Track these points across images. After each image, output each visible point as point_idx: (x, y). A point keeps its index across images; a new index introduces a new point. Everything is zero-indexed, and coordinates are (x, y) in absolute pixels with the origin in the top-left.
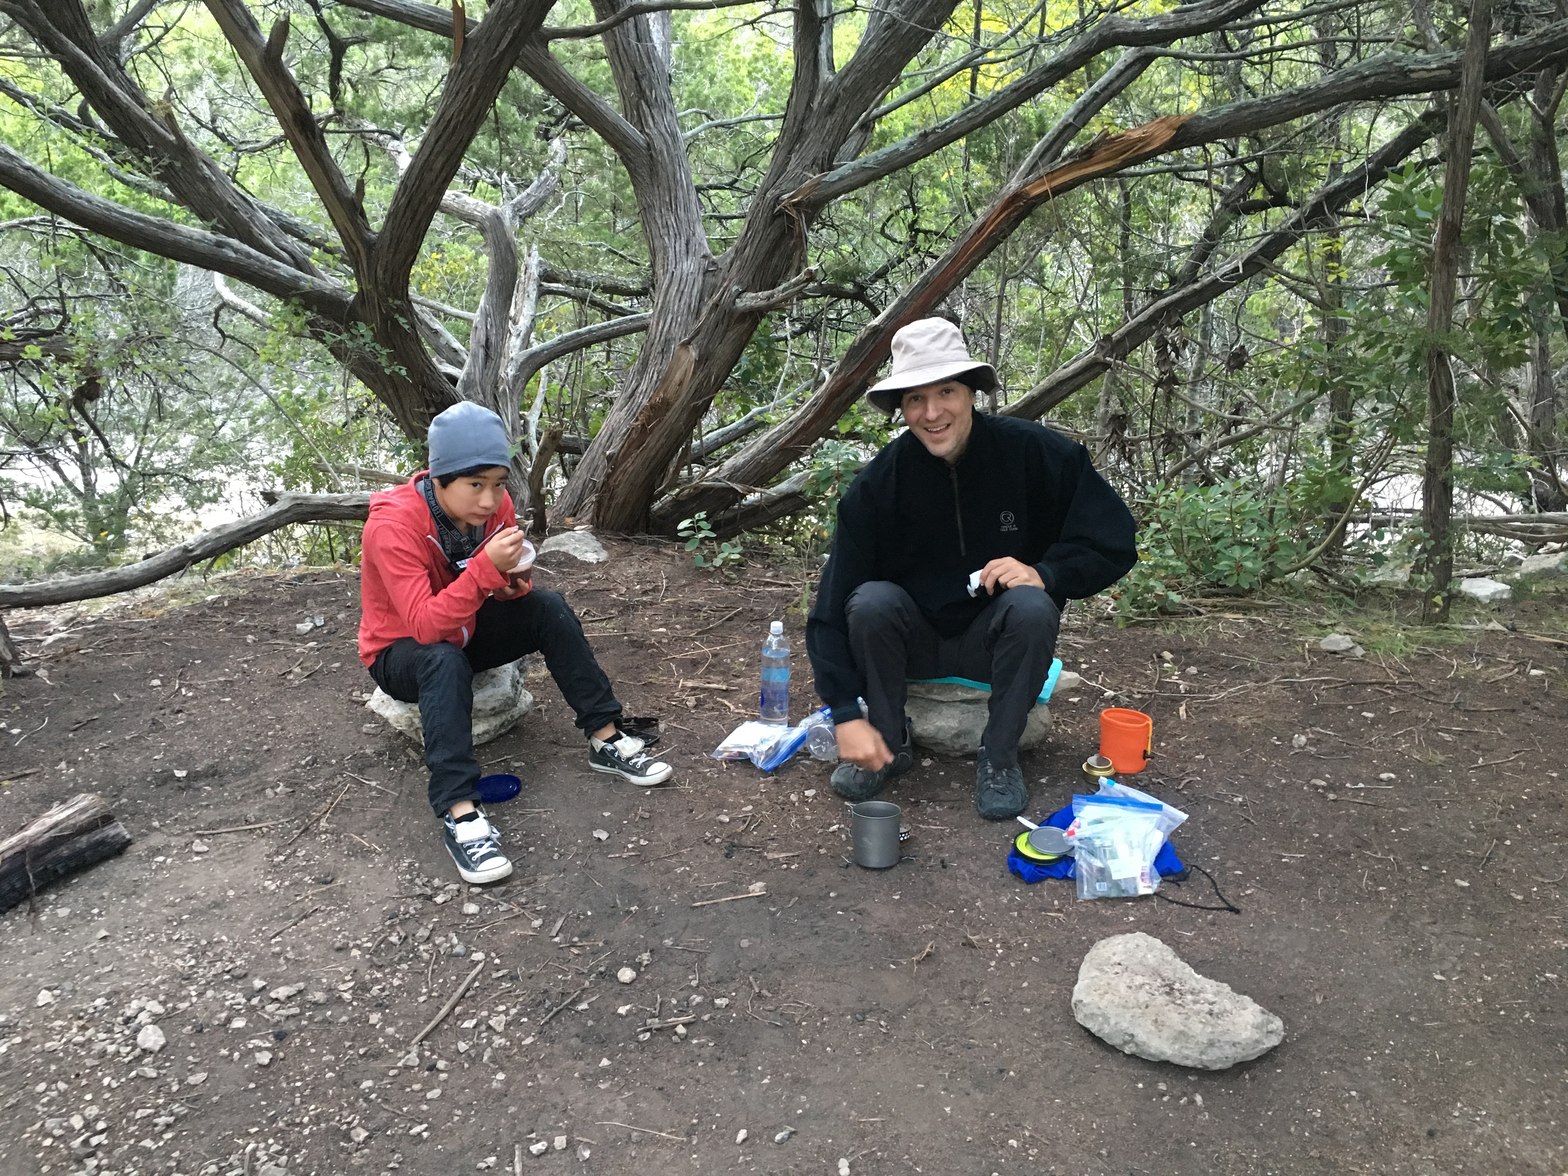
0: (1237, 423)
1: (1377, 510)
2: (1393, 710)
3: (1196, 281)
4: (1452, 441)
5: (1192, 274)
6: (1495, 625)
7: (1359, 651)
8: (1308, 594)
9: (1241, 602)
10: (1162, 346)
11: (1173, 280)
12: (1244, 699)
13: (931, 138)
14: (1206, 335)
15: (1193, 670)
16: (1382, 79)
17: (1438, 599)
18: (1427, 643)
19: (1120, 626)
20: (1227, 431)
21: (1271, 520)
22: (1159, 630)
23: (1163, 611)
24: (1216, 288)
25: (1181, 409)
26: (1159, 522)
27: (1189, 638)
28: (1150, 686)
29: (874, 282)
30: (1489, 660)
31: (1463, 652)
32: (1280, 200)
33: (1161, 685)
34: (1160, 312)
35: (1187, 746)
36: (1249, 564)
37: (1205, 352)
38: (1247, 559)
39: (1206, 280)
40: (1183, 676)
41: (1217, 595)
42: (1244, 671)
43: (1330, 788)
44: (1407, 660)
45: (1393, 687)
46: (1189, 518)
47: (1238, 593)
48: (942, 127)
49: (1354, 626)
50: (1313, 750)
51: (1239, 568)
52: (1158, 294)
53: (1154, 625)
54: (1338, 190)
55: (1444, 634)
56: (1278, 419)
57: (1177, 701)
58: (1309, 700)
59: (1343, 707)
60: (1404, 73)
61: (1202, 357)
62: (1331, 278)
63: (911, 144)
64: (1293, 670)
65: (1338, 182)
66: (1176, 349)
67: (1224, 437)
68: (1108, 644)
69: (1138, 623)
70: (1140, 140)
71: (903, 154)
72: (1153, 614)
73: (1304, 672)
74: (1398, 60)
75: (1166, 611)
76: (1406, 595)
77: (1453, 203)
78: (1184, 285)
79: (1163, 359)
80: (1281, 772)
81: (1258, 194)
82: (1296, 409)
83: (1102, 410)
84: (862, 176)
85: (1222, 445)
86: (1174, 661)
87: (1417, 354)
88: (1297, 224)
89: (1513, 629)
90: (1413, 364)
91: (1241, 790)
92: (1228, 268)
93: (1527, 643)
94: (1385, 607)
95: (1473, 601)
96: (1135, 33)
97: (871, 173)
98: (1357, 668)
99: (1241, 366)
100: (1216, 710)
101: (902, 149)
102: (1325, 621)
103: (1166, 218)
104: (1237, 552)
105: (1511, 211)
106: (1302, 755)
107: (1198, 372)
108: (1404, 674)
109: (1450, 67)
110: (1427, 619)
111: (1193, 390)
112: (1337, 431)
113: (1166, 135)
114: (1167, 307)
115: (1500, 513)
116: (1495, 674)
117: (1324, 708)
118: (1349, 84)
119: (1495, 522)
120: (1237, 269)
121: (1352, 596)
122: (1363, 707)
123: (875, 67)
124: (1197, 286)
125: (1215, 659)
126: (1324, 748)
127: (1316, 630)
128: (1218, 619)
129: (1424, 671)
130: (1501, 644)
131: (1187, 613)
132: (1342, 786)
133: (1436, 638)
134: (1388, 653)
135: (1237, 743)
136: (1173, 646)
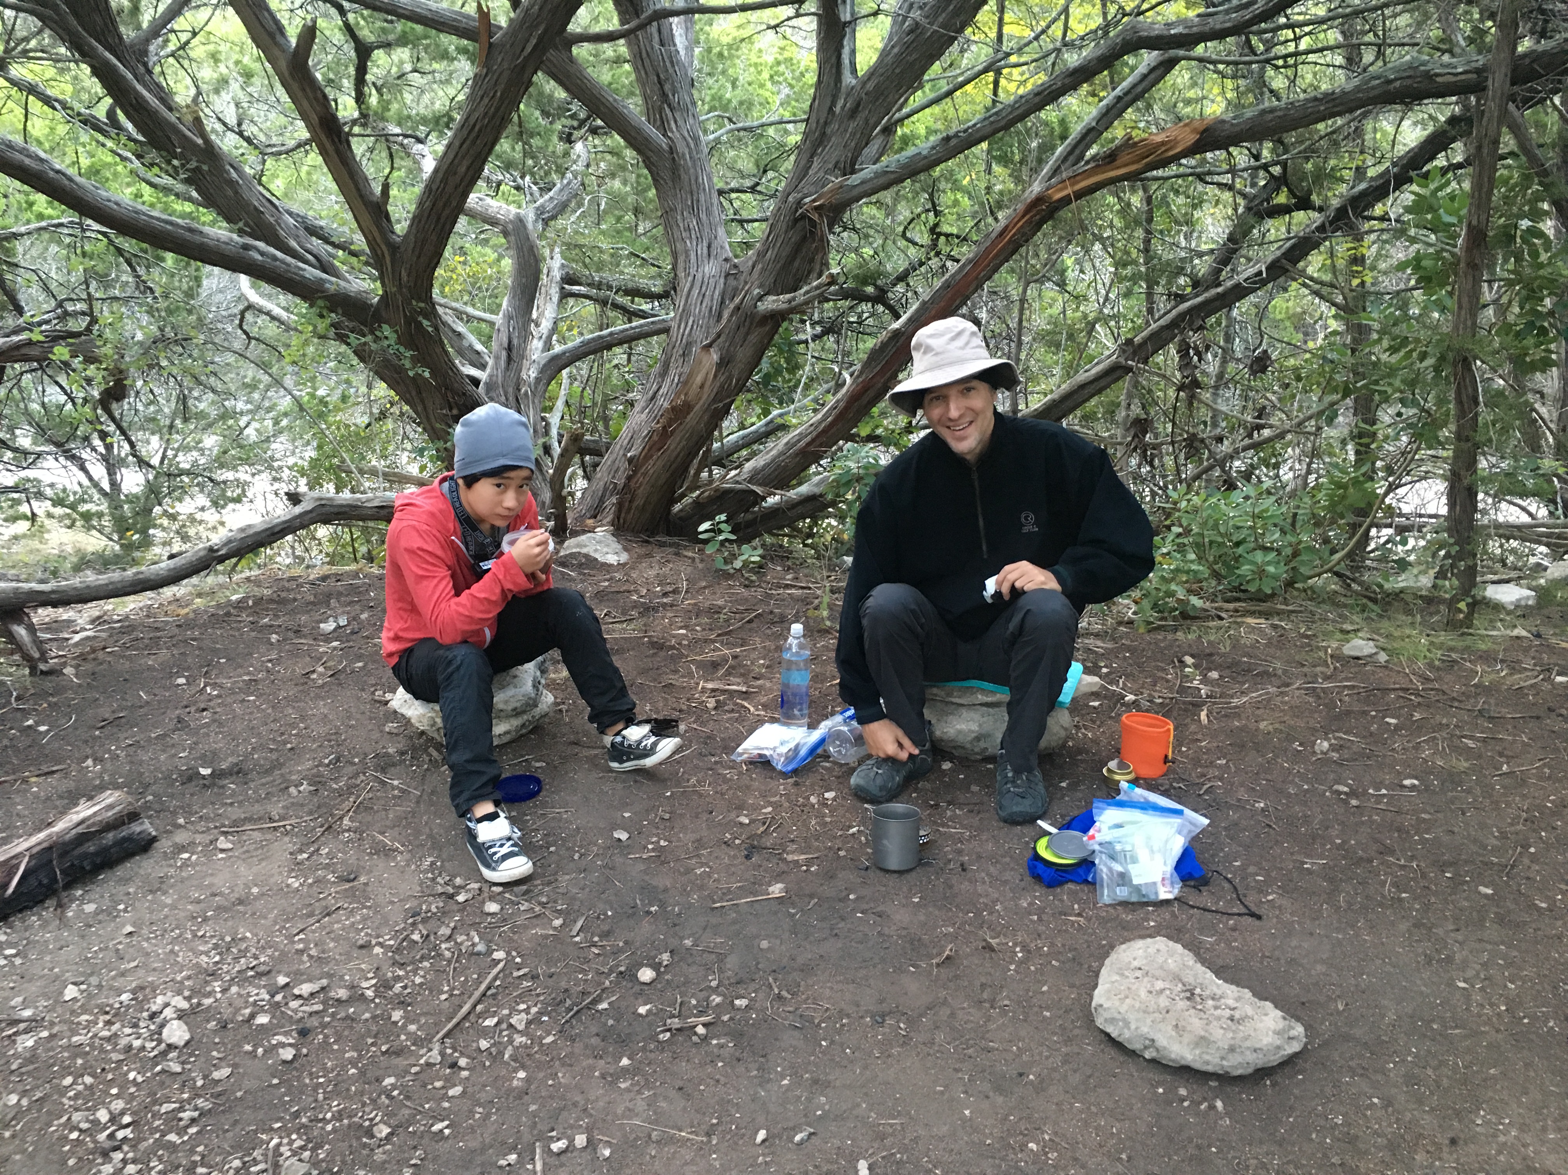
0: (1259, 428)
1: (1401, 515)
2: (1417, 716)
3: (1219, 285)
4: (1477, 446)
5: (1215, 278)
6: (1520, 632)
7: (1383, 657)
8: (1332, 599)
9: (1264, 606)
10: (1184, 350)
11: (1196, 284)
12: (1266, 704)
13: (953, 142)
14: (1229, 339)
15: (1214, 675)
16: (1409, 82)
17: (1462, 605)
18: (1451, 649)
19: (1141, 630)
20: (1250, 436)
21: (1293, 524)
22: (1180, 635)
23: (1185, 616)
24: (1239, 292)
25: (1204, 414)
26: (1181, 526)
27: (1210, 643)
28: (1170, 689)
29: (895, 285)
30: (1514, 667)
31: (1487, 658)
32: (1304, 204)
33: (1182, 690)
34: (1182, 316)
35: (1209, 751)
36: (1271, 569)
37: (1227, 356)
38: (1269, 563)
39: (1229, 284)
40: (1205, 681)
41: (1238, 600)
42: (1266, 676)
43: (1352, 794)
44: (1431, 666)
45: (1416, 693)
46: (1211, 522)
47: (1260, 598)
48: (965, 131)
49: (1376, 631)
50: (1335, 755)
51: (1261, 573)
52: (1180, 298)
53: (1175, 630)
54: (1363, 194)
55: (1468, 640)
56: (1300, 424)
57: (1197, 706)
58: (1331, 706)
59: (1366, 713)
60: (1429, 76)
61: (1224, 362)
62: (1355, 282)
63: (933, 148)
64: (1315, 676)
65: (1363, 186)
66: (1199, 354)
67: (1247, 441)
68: (1129, 649)
69: (1159, 628)
70: (1163, 143)
71: (925, 157)
72: (1175, 619)
73: (1327, 678)
74: (1424, 64)
75: (1187, 616)
76: (1430, 601)
77: (1479, 207)
78: (1207, 289)
79: (1185, 363)
80: (1304, 778)
81: (1282, 198)
82: (1320, 413)
83: (1123, 414)
84: (882, 180)
85: (1246, 449)
86: (1196, 666)
87: (1442, 359)
88: (1321, 228)
89: (1538, 636)
90: (1437, 369)
91: (1262, 796)
92: (1251, 271)
93: (1552, 649)
94: (1409, 612)
95: (1498, 607)
96: (1159, 38)
97: (892, 176)
98: (1381, 674)
99: (1264, 370)
100: (1238, 716)
101: (925, 152)
102: (1348, 627)
103: (1189, 222)
104: (1259, 556)
105: (1537, 215)
106: (1325, 761)
107: (1220, 376)
108: (1428, 679)
109: (1478, 71)
110: (1451, 625)
111: (1215, 395)
112: (1360, 435)
113: (1190, 138)
114: (1190, 311)
115: (1525, 519)
116: (1519, 680)
117: (1348, 713)
118: (1373, 88)
119: (1519, 527)
120: (1260, 273)
121: (1374, 601)
122: (1386, 713)
123: (897, 71)
124: (1220, 290)
125: (1237, 664)
126: (1346, 754)
127: (1339, 635)
128: (1240, 624)
129: (1448, 678)
130: (1526, 650)
131: (1208, 618)
132: (1365, 792)
133: (1460, 644)
134: (1412, 659)
135: (1258, 748)
136: (1195, 651)
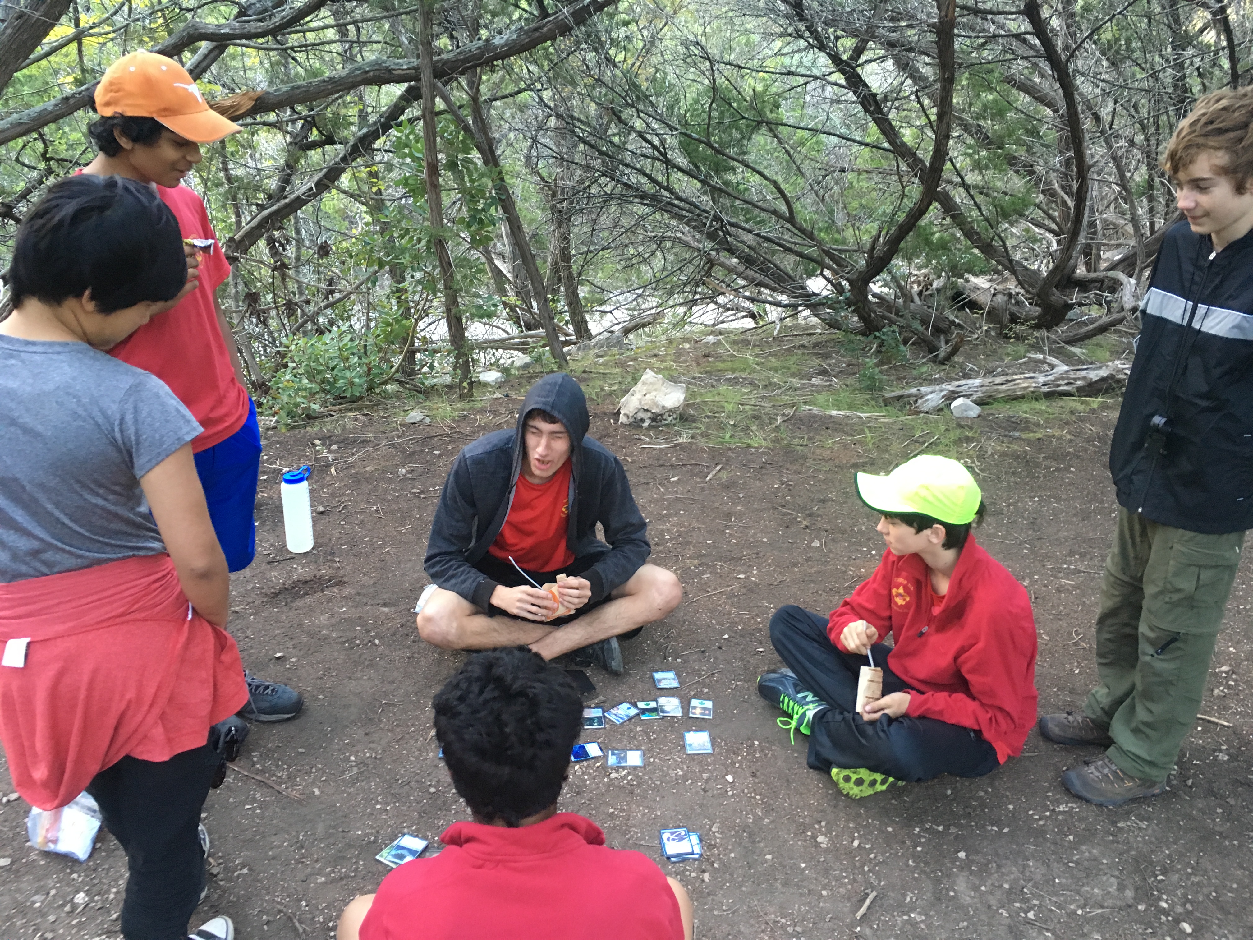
0: (332, 292)
2: (450, 447)
6: (498, 395)
7: (428, 420)
8: (397, 395)
9: (355, 405)
12: (368, 457)
13: (72, 101)
14: (298, 232)
15: (334, 447)
17: (465, 384)
18: (463, 410)
19: (283, 430)
20: (327, 298)
22: (309, 429)
23: (309, 417)
24: (299, 203)
26: (294, 361)
27: (328, 431)
28: (310, 460)
29: (19, 202)
30: (496, 414)
31: (482, 411)
32: (330, 140)
33: (316, 460)
34: (265, 220)
35: (340, 488)
36: (357, 381)
38: (354, 377)
39: (293, 196)
40: (330, 452)
41: (341, 404)
42: (365, 442)
43: (422, 492)
44: (454, 420)
45: (448, 435)
46: (313, 357)
47: (354, 400)
49: (424, 408)
50: (410, 476)
51: (352, 384)
52: (261, 207)
53: (305, 426)
54: (365, 136)
55: (471, 404)
56: (358, 287)
57: (328, 466)
58: (404, 450)
59: (422, 451)
60: (389, 70)
62: (374, 190)
64: (393, 437)
65: (365, 130)
67: (325, 302)
68: (278, 442)
69: (295, 427)
70: (231, 107)
72: (303, 420)
73: (399, 437)
75: (311, 417)
76: (450, 387)
77: (430, 150)
79: (274, 253)
80: (395, 490)
82: (368, 279)
84: (18, 130)
85: (326, 307)
86: (323, 445)
88: (344, 159)
89: (507, 396)
90: (428, 248)
91: (375, 504)
92: (304, 188)
93: (514, 401)
94: (440, 396)
95: (485, 385)
97: (26, 127)
98: (428, 429)
99: (327, 254)
100: (353, 467)
101: (50, 109)
102: (406, 408)
104: (348, 374)
106: (405, 479)
107: (298, 259)
108: (452, 428)
109: (414, 68)
110: (462, 397)
111: (297, 272)
114: (271, 215)
116: (499, 420)
117: (413, 453)
119: (502, 341)
120: (311, 189)
121: (420, 392)
122: (434, 448)
125: (347, 439)
126: (415, 474)
127: (402, 413)
128: (344, 417)
129: (463, 425)
130: (501, 404)
131: (323, 417)
132: (428, 491)
133: (467, 406)
134: (443, 419)
135: (368, 481)
136: (320, 436)
